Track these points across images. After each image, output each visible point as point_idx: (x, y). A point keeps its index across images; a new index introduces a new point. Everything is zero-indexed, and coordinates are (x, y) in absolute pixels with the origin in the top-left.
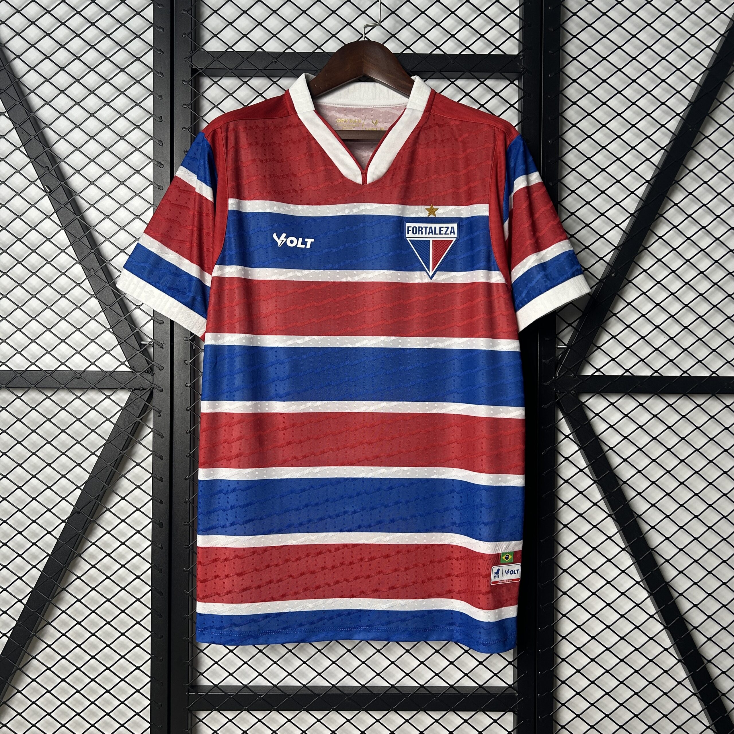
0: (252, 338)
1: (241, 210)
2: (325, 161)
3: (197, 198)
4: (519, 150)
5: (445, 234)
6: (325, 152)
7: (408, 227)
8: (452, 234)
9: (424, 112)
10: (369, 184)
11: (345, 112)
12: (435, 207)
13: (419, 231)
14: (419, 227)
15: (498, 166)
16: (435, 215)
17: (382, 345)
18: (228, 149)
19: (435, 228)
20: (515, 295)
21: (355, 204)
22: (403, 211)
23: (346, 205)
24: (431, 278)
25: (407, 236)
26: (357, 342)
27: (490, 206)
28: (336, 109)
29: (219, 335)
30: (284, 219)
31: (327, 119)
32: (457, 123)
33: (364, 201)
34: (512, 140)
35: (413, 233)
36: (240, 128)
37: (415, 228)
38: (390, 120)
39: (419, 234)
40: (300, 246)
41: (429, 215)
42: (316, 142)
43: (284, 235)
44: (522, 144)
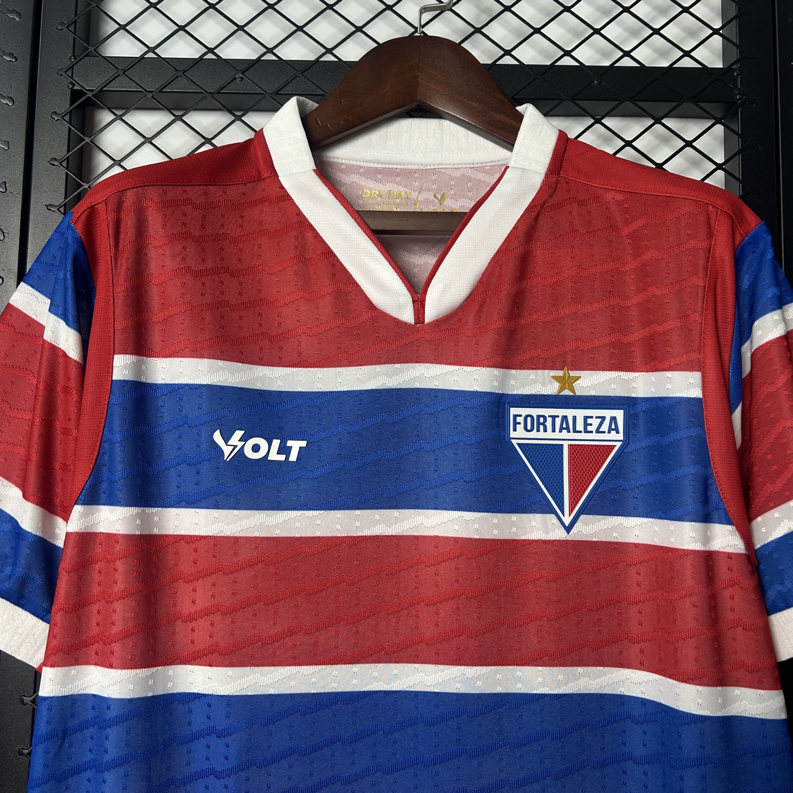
0: (152, 676)
1: (143, 380)
2: (334, 275)
3: (46, 354)
4: (763, 254)
5: (598, 431)
6: (335, 256)
7: (515, 416)
8: (613, 432)
9: (547, 175)
10: (429, 324)
11: (379, 176)
12: (573, 373)
13: (539, 424)
14: (539, 417)
15: (719, 290)
16: (572, 390)
17: (458, 685)
18: (121, 248)
19: (575, 418)
20: (767, 578)
21: (398, 366)
22: (503, 381)
23: (378, 368)
24: (568, 529)
25: (513, 434)
26: (397, 677)
27: (703, 377)
28: (362, 170)
29: (74, 670)
30: (241, 398)
31: (343, 189)
32: (619, 197)
33: (418, 360)
34: (747, 234)
35: (526, 429)
36: (150, 203)
37: (529, 419)
38: (470, 194)
39: (538, 430)
40: (274, 456)
41: (561, 389)
42: (317, 236)
43: (239, 434)
44: (769, 243)
